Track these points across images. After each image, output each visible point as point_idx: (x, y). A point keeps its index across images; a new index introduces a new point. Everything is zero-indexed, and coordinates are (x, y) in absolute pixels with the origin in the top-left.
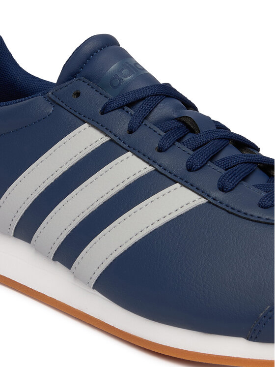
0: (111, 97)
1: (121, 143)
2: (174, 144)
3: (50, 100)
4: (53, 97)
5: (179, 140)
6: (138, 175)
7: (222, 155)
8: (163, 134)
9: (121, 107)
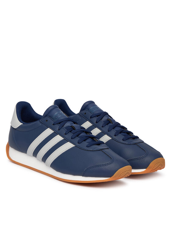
0: (55, 121)
1: (57, 133)
2: (69, 133)
3: (40, 122)
4: (41, 121)
5: (70, 132)
6: (60, 140)
7: (81, 135)
8: (66, 130)
9: (57, 124)
